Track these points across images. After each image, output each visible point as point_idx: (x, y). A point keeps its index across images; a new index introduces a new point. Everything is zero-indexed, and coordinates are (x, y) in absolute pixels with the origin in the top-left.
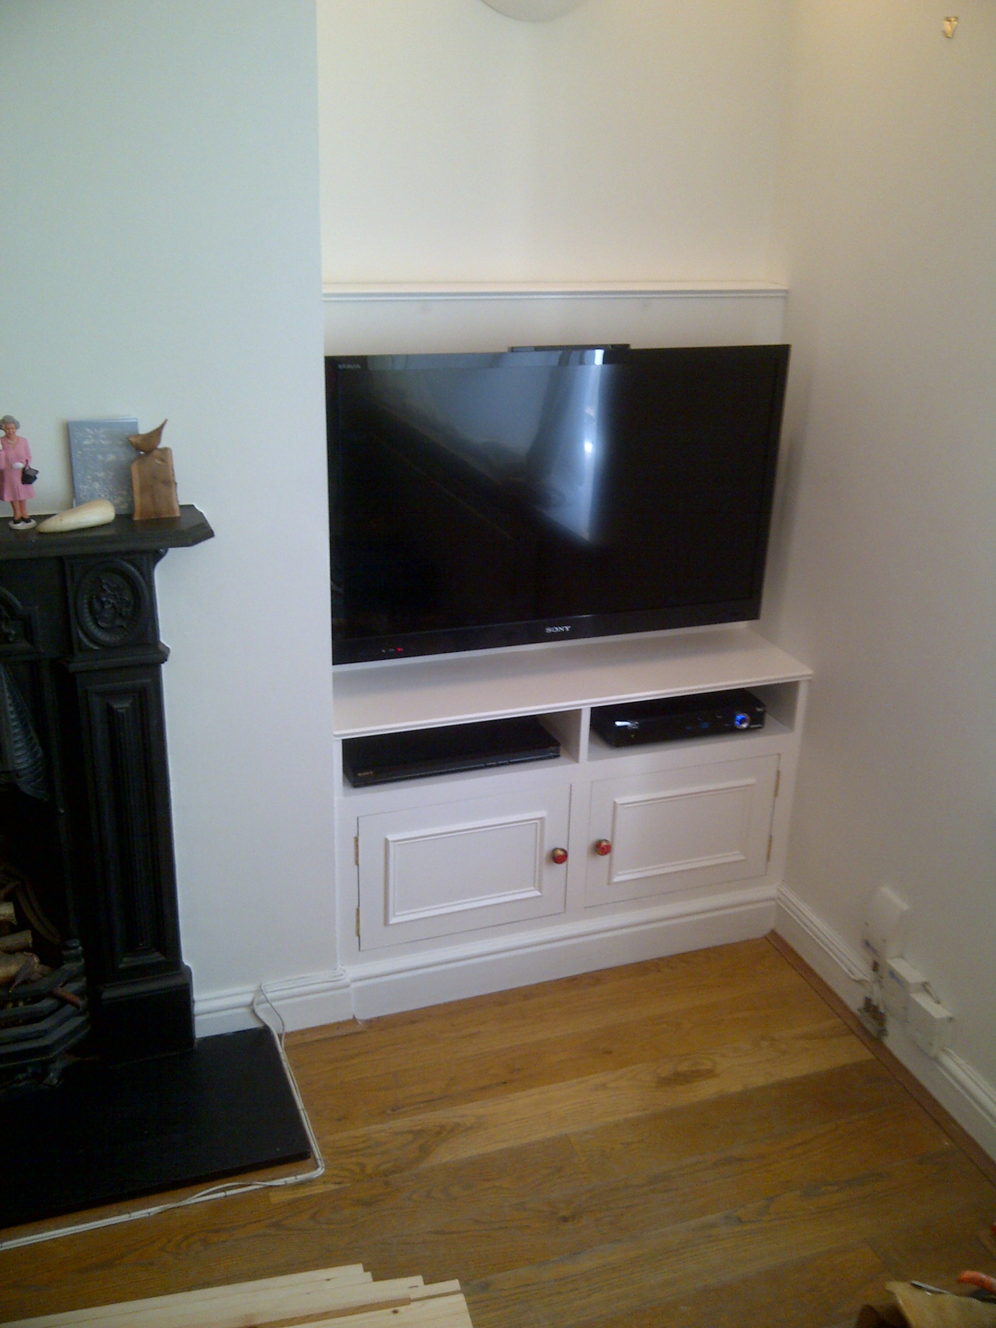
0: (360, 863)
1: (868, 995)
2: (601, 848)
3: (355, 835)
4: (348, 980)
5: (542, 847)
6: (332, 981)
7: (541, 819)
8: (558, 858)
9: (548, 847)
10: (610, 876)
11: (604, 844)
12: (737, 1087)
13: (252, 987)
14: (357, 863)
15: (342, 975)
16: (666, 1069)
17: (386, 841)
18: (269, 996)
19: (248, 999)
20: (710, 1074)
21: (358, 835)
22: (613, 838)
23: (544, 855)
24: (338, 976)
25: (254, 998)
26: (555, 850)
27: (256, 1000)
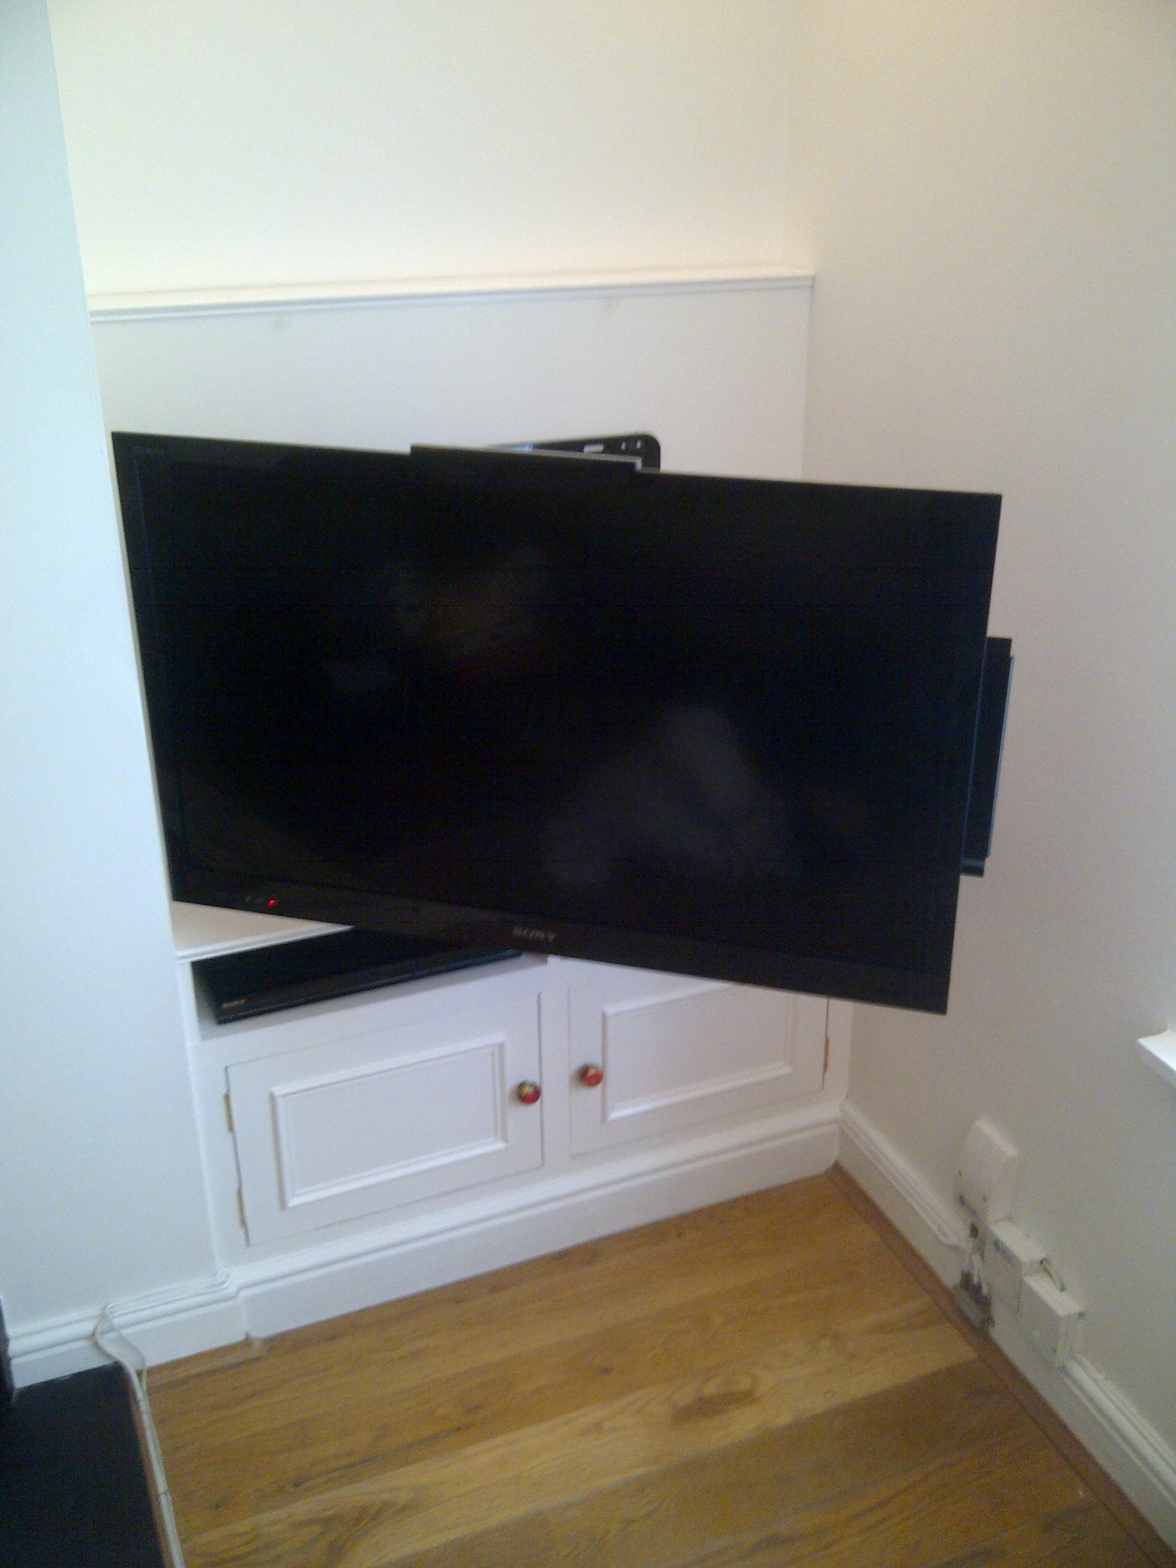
0: (236, 1127)
1: (966, 1267)
2: (588, 1077)
3: (224, 1091)
4: (233, 1289)
5: (503, 1084)
6: (208, 1293)
7: (501, 1046)
8: (528, 1095)
9: (511, 1083)
10: (604, 1114)
11: (591, 1072)
12: (784, 1418)
13: (94, 1311)
14: (231, 1129)
15: (224, 1283)
16: (685, 1395)
17: (272, 1098)
18: (117, 1321)
19: (88, 1327)
20: (747, 1398)
21: (228, 1091)
22: (604, 1061)
23: (507, 1096)
24: (219, 1285)
25: (96, 1328)
26: (522, 1086)
27: (99, 1331)
